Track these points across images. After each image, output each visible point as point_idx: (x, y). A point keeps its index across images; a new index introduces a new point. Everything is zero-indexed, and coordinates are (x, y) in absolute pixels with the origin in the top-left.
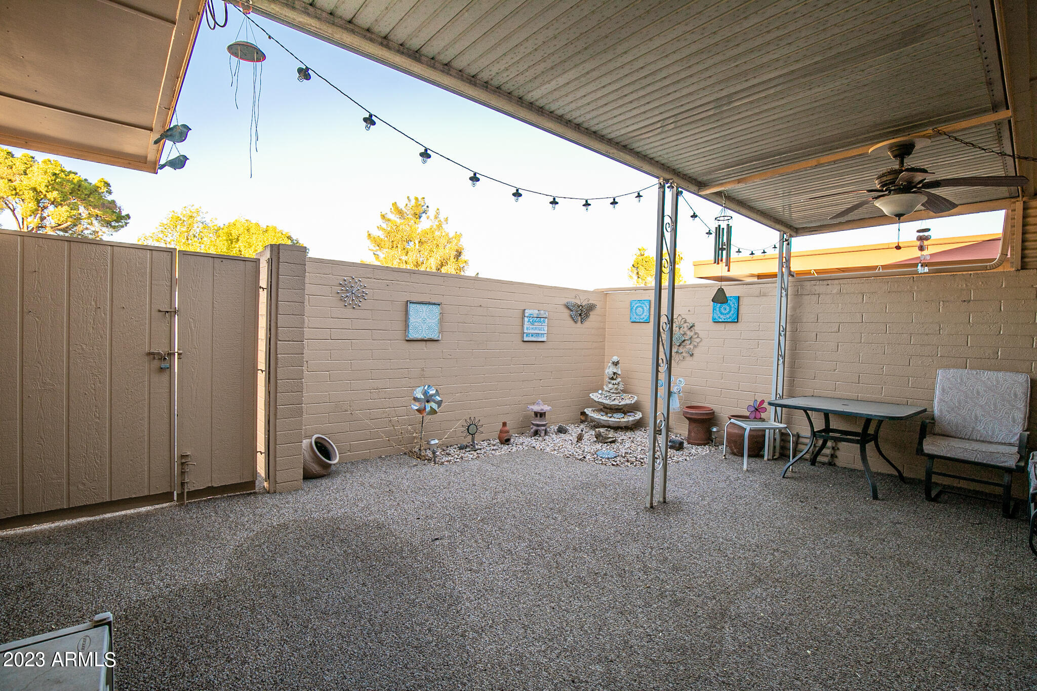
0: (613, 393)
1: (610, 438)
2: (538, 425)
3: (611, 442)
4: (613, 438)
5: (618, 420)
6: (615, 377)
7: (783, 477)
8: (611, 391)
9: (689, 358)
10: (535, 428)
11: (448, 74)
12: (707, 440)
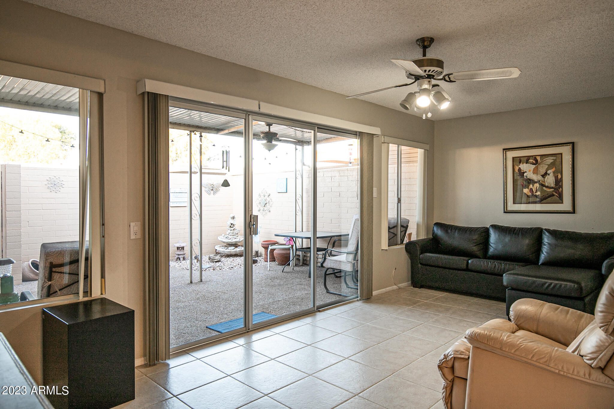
0: (231, 235)
1: (216, 259)
2: (179, 255)
3: (216, 262)
4: (218, 259)
5: (230, 250)
6: (232, 226)
7: (283, 272)
8: (230, 234)
9: (268, 213)
10: (177, 256)
11: (57, 109)
12: (273, 259)
